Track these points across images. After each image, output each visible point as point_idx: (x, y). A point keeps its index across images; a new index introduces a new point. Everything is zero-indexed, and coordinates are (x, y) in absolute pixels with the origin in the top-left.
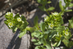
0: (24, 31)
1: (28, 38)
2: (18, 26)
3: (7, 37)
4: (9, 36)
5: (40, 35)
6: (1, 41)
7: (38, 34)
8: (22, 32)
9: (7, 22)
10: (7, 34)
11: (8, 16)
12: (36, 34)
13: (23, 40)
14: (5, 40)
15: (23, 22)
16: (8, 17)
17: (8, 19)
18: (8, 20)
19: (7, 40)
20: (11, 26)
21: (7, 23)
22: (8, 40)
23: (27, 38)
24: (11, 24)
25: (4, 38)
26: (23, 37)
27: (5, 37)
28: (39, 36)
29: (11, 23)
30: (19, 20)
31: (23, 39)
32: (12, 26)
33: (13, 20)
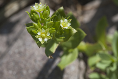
0: (72, 52)
1: (80, 68)
2: (61, 39)
3: (28, 65)
4: (35, 61)
5: (111, 65)
6: (15, 73)
7: (104, 61)
8: (67, 53)
9: (35, 28)
10: (30, 57)
11: (36, 13)
12: (100, 62)
13: (68, 74)
14: (25, 72)
15: (74, 31)
16: (37, 16)
17: (37, 22)
18: (36, 24)
19: (27, 71)
20: (43, 38)
21: (34, 31)
22: (30, 71)
23: (77, 70)
24: (44, 35)
25: (22, 66)
26: (69, 68)
27: (25, 65)
28: (108, 67)
29: (43, 31)
30: (65, 24)
31: (68, 71)
32: (46, 40)
33: (51, 24)
